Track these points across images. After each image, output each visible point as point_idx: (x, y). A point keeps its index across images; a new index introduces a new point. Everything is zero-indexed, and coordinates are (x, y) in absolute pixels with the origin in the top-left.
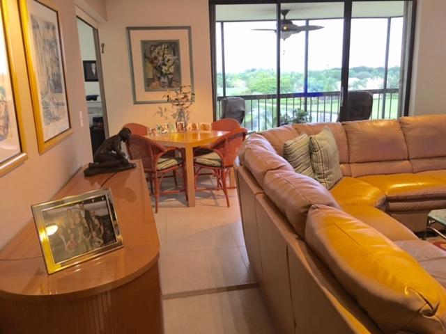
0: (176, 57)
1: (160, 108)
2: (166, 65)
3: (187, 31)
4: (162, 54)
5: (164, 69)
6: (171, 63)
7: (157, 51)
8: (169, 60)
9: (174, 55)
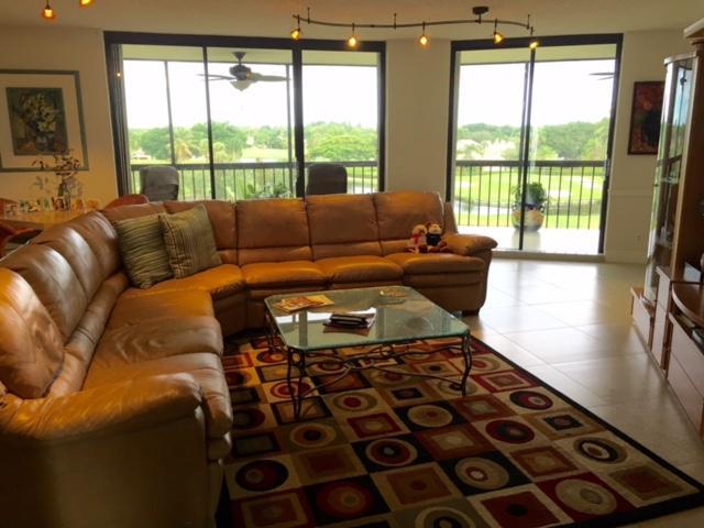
0: (57, 111)
1: (38, 178)
2: (43, 121)
3: (72, 77)
4: (37, 106)
5: (42, 126)
6: (50, 119)
7: (29, 102)
8: (48, 114)
9: (56, 107)
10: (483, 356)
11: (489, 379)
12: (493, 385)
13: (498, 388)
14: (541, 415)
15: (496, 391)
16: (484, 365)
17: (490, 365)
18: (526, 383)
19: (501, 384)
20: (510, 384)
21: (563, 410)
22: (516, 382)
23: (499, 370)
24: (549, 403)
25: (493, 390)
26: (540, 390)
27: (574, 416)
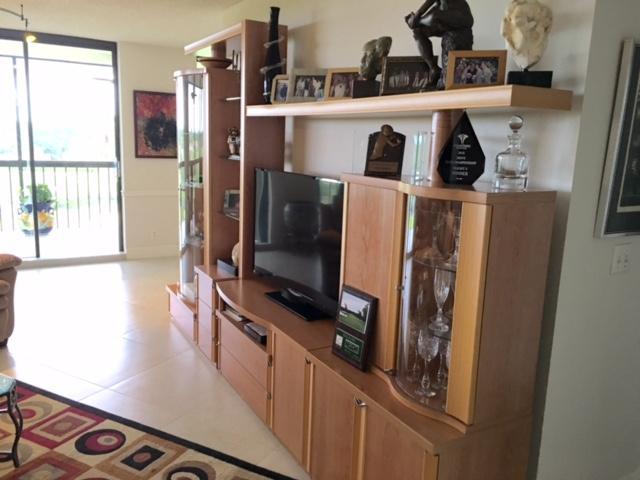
10: (29, 400)
11: (43, 430)
12: (51, 437)
13: (58, 439)
14: (116, 459)
15: (57, 444)
16: (32, 414)
17: (40, 412)
18: (89, 422)
19: (60, 433)
20: (70, 429)
21: (139, 441)
22: (77, 423)
23: (52, 414)
24: (122, 437)
25: (52, 445)
26: (108, 424)
27: (152, 445)
